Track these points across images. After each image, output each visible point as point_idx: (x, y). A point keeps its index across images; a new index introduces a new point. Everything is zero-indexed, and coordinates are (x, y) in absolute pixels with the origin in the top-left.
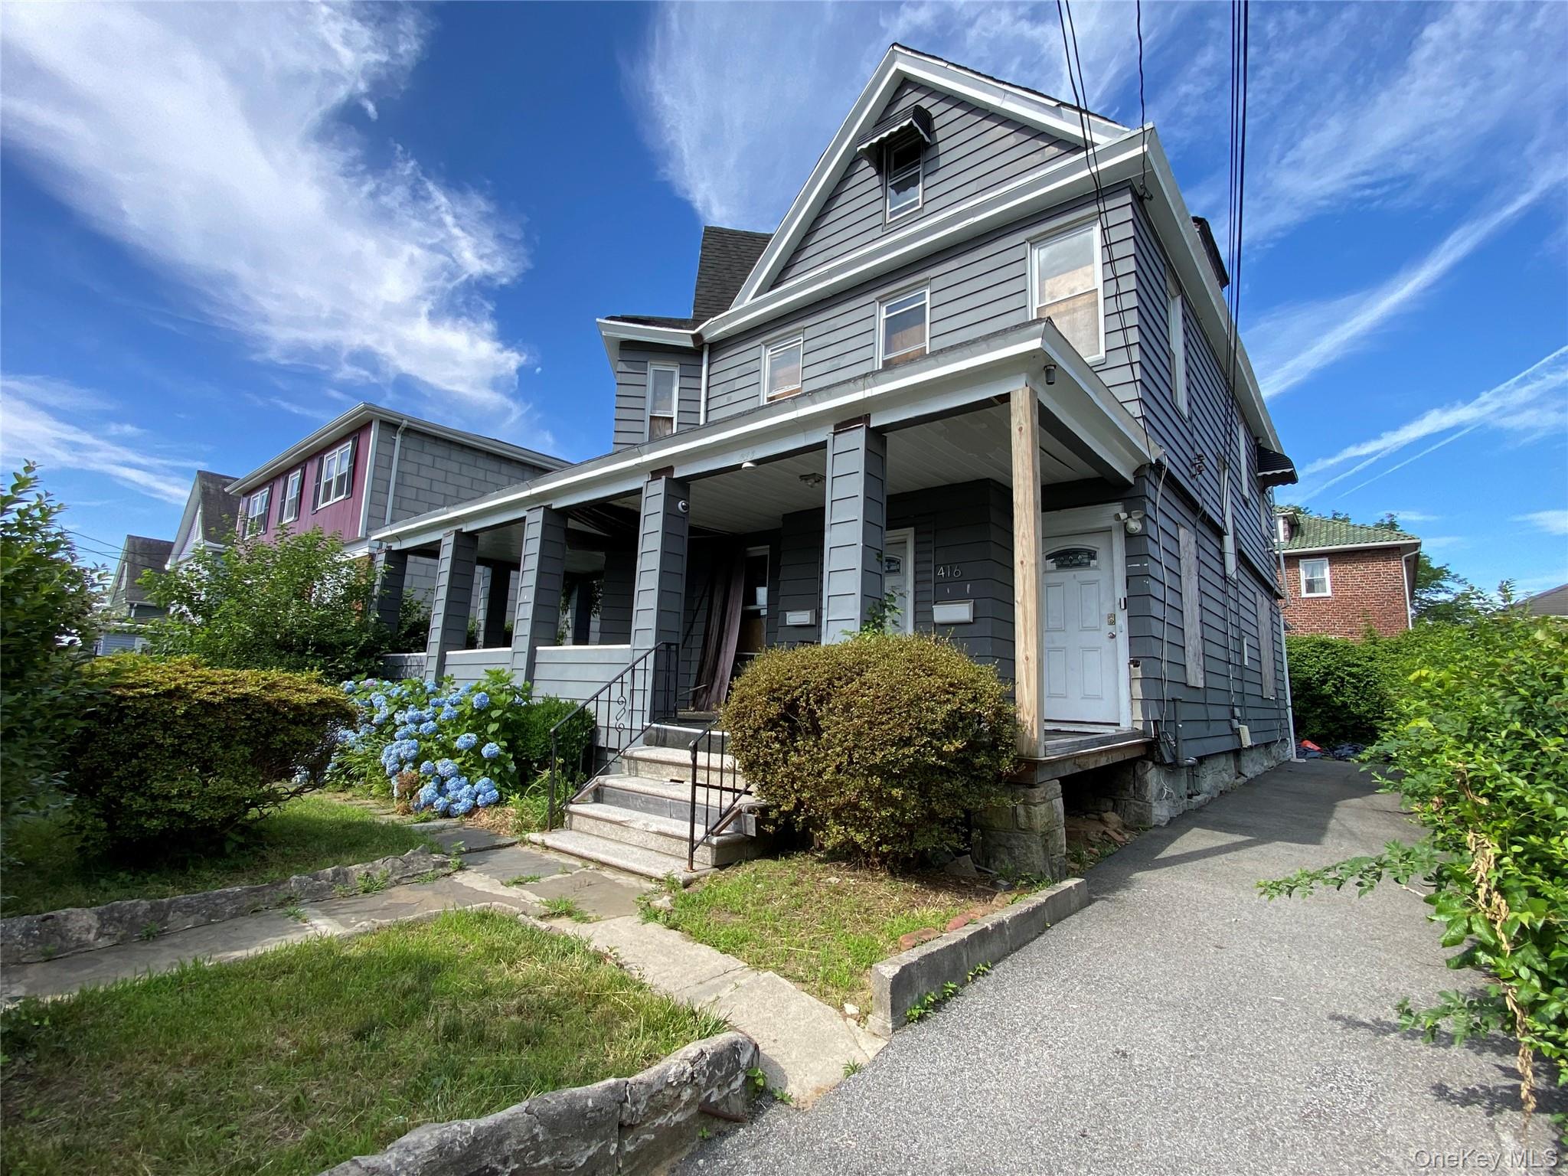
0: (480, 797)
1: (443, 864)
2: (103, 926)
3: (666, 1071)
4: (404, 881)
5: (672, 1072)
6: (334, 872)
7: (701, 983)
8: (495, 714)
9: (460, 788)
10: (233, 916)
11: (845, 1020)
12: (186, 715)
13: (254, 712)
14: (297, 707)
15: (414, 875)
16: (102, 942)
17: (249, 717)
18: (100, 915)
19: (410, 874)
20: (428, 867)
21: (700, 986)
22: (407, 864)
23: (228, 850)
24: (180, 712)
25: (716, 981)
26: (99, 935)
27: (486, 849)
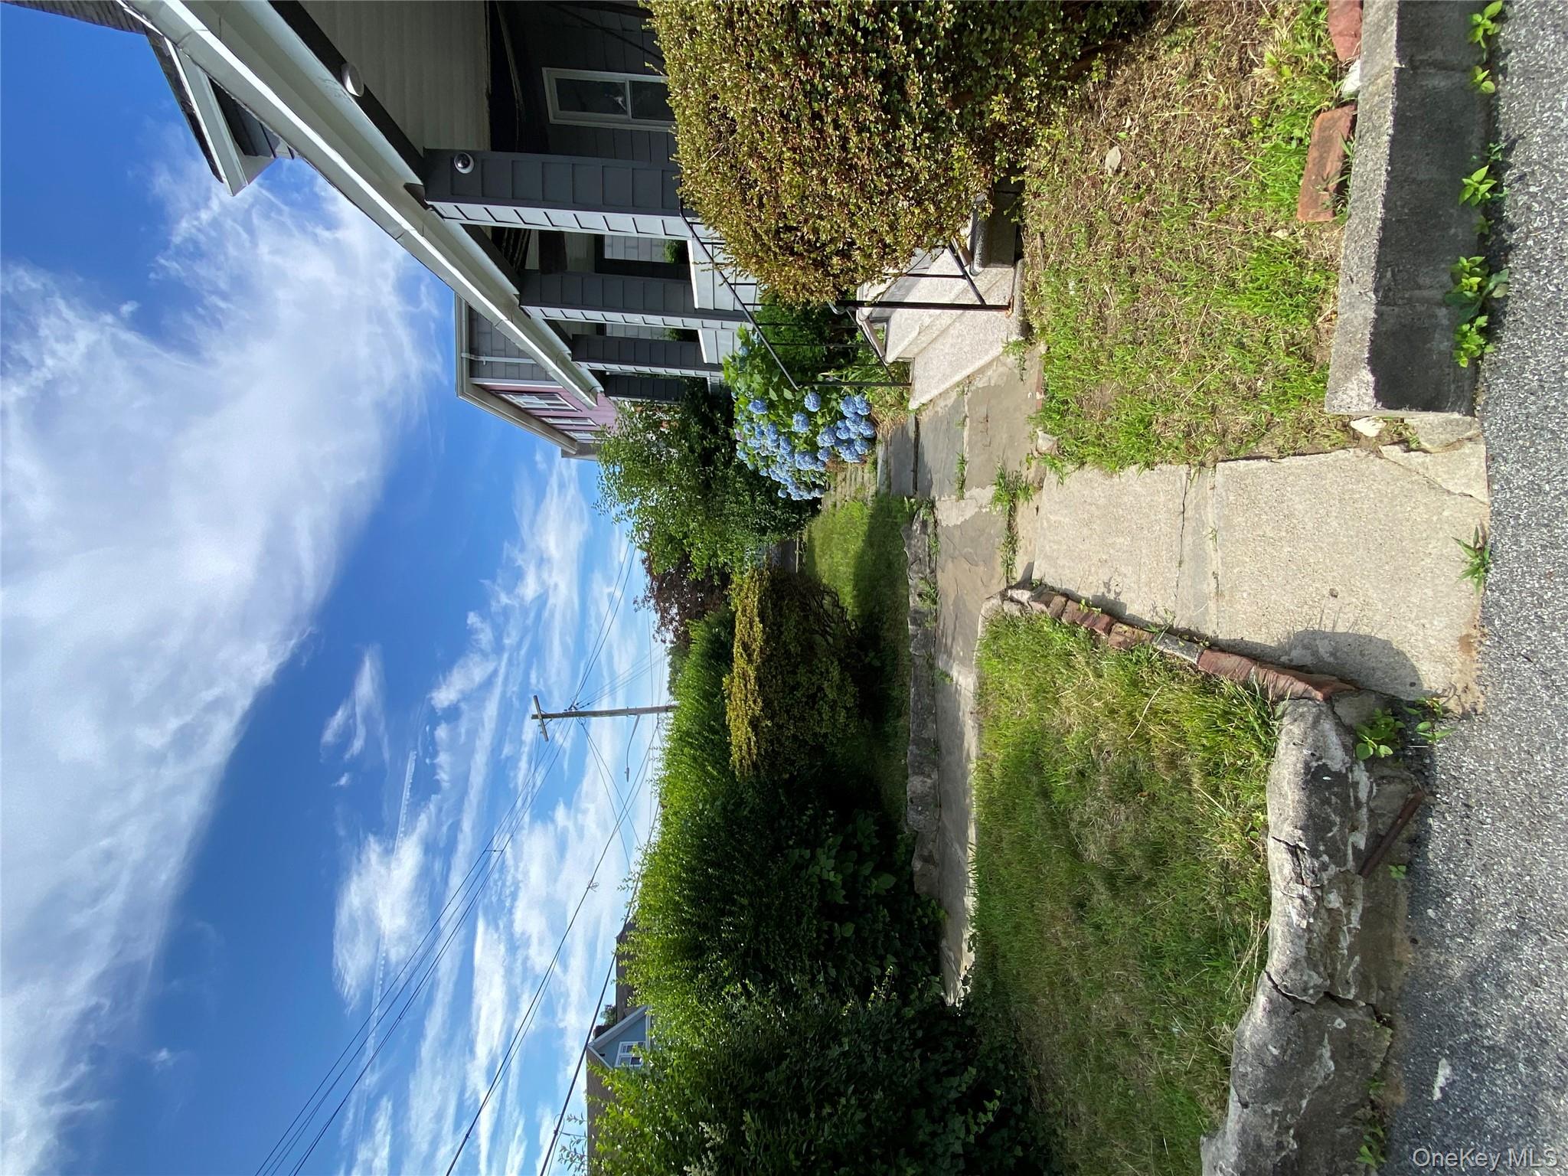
0: (859, 412)
1: (924, 524)
2: (923, 773)
3: (1289, 924)
4: (933, 565)
5: (1295, 918)
6: (912, 624)
7: (1180, 563)
8: (773, 395)
9: (848, 430)
10: (933, 698)
11: (1379, 454)
12: (771, 718)
13: (770, 673)
14: (766, 641)
15: (929, 555)
16: (935, 776)
17: (774, 677)
18: (915, 773)
19: (927, 559)
20: (924, 540)
21: (1185, 566)
22: (918, 559)
23: (878, 664)
24: (769, 723)
25: (1189, 540)
26: (929, 776)
27: (916, 453)
